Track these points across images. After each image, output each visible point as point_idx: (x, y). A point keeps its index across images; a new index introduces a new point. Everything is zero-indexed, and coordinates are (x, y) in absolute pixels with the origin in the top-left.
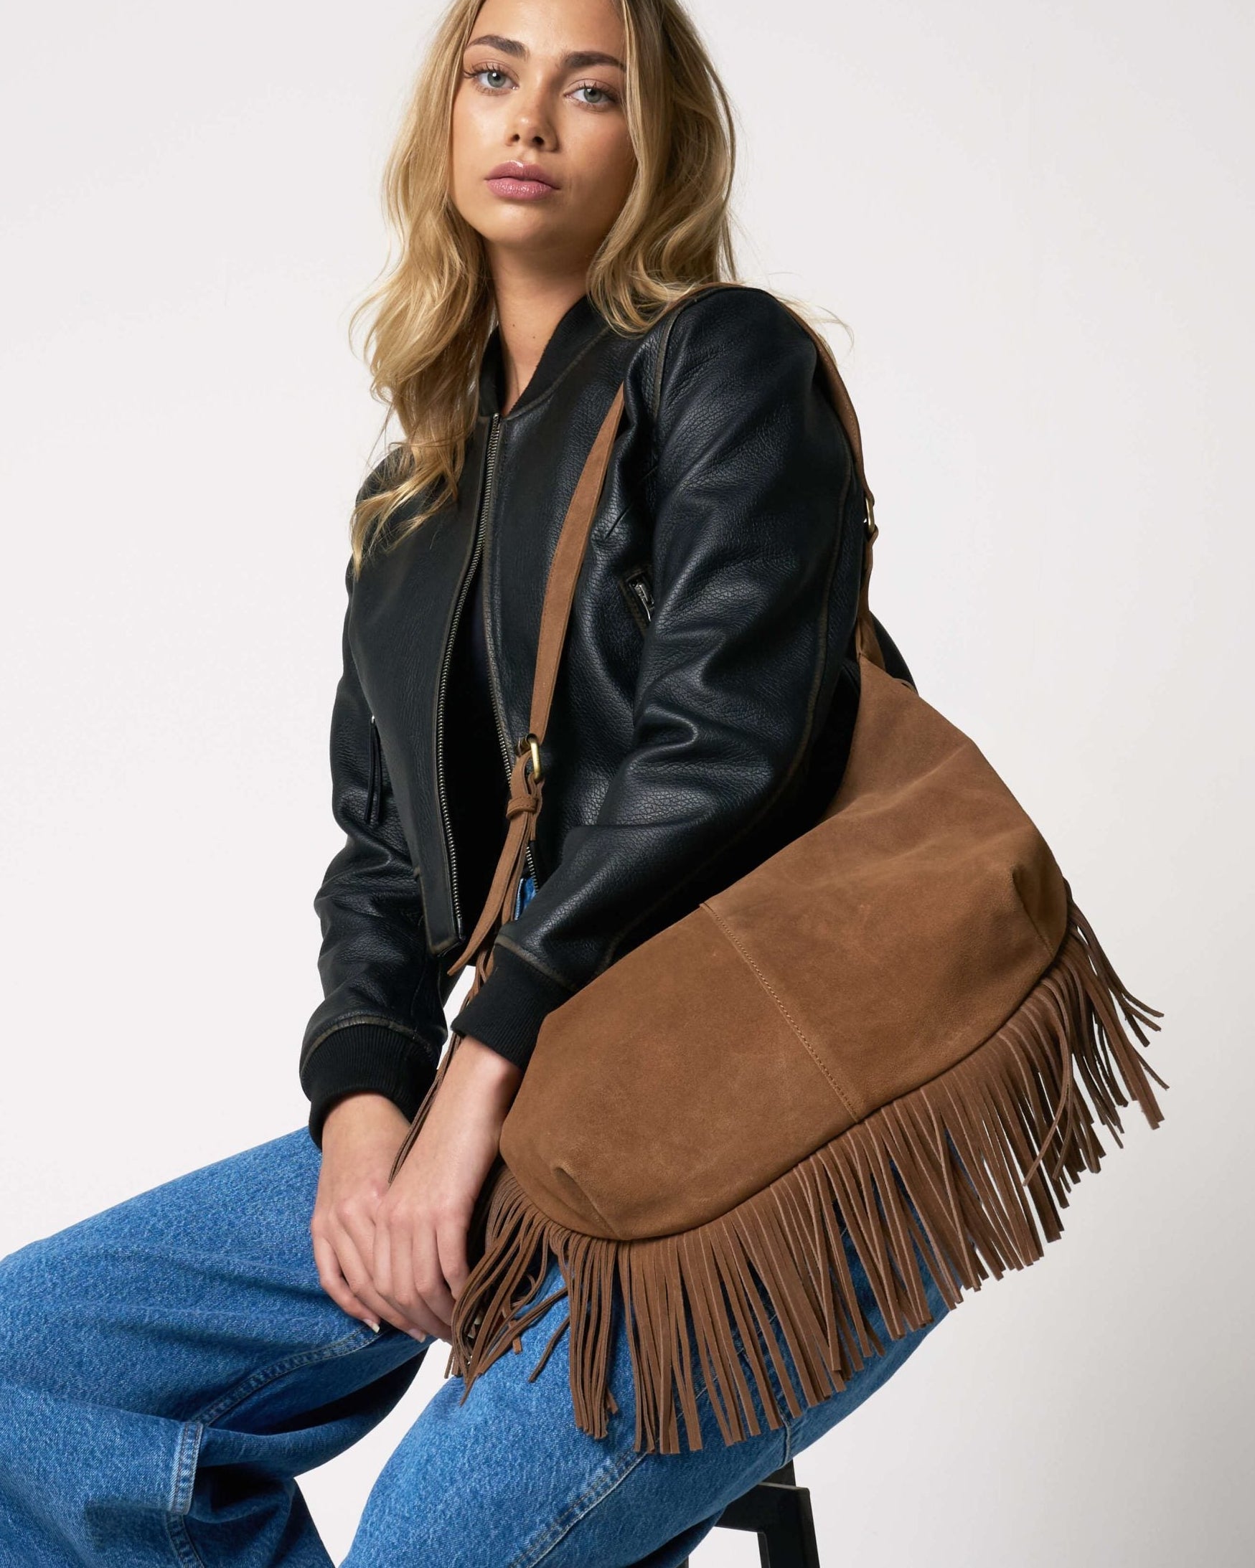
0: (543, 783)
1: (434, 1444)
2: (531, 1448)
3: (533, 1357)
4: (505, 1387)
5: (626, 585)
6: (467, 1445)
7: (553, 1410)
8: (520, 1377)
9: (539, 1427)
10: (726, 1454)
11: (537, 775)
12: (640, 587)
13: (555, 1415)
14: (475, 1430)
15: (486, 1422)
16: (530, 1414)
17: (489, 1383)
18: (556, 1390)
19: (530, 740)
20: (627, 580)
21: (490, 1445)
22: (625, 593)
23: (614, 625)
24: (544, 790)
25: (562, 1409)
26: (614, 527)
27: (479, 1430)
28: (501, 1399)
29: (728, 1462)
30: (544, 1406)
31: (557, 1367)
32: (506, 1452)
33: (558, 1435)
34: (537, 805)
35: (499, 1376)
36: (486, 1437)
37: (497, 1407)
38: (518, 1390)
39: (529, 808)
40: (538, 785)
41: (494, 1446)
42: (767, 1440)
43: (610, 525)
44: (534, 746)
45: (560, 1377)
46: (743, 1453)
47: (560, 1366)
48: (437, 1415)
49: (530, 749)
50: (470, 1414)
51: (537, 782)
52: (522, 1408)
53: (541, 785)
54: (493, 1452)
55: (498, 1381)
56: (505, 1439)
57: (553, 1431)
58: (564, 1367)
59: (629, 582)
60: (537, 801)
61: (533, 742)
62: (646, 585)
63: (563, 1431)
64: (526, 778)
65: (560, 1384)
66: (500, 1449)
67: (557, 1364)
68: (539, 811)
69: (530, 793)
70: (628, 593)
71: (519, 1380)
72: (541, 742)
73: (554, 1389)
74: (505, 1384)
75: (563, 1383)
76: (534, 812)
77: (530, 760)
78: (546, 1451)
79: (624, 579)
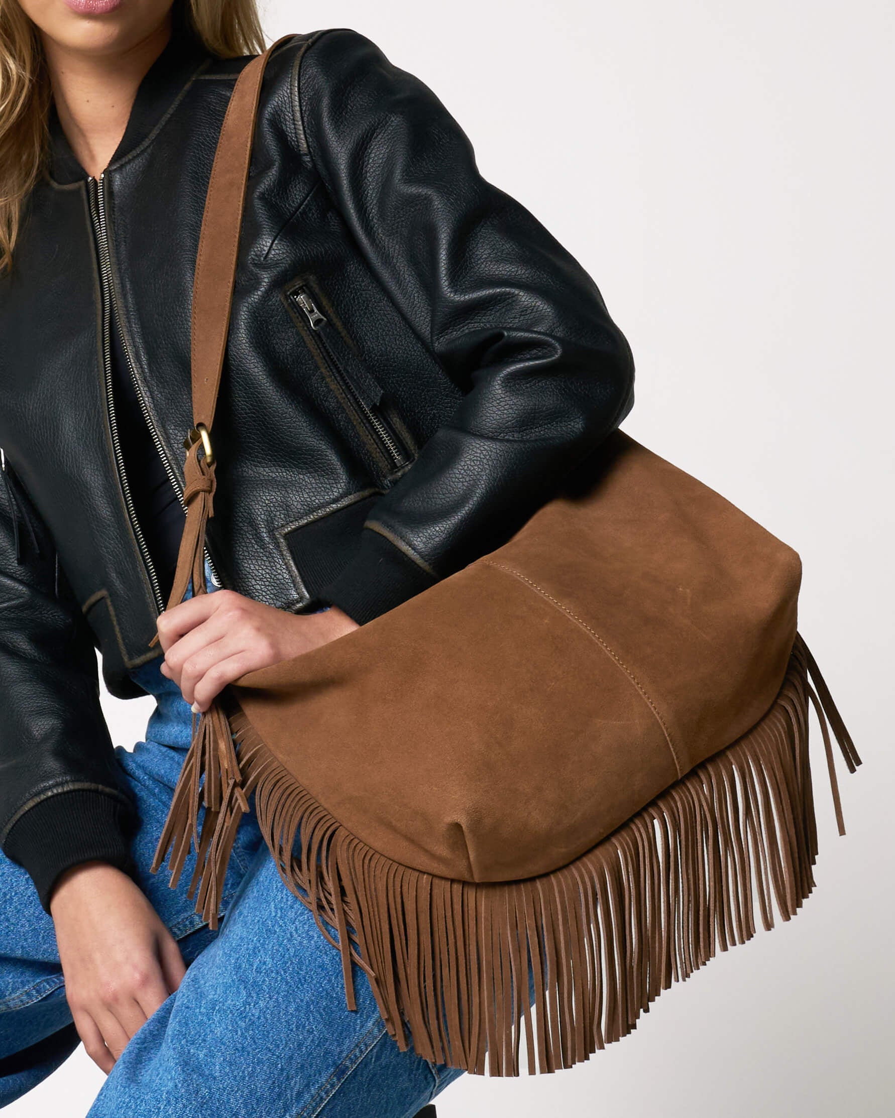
0: (215, 465)
1: (130, 1107)
2: (218, 1108)
3: (213, 1026)
4: (189, 1053)
5: (287, 297)
6: (160, 1108)
7: (235, 1073)
8: (202, 1044)
9: (224, 1089)
10: (385, 1105)
11: (209, 460)
12: (301, 298)
13: (238, 1078)
14: (167, 1093)
15: (176, 1086)
16: (215, 1078)
17: (174, 1049)
18: (237, 1055)
19: (200, 428)
20: (289, 293)
21: (181, 1105)
22: (286, 305)
23: (279, 335)
24: (216, 471)
25: (243, 1072)
26: (269, 250)
27: (171, 1093)
28: (186, 1064)
29: (386, 1112)
30: (227, 1070)
31: (237, 1034)
32: (196, 1112)
33: (242, 1096)
34: (212, 485)
35: (182, 1043)
36: (177, 1099)
37: (184, 1071)
38: (202, 1056)
39: (205, 488)
40: (211, 468)
41: (185, 1106)
42: (419, 1091)
43: (266, 249)
44: (204, 436)
45: (240, 1043)
46: (398, 1104)
47: (239, 1033)
48: (128, 1079)
49: (200, 436)
50: (160, 1079)
51: (209, 465)
52: (207, 1073)
53: (213, 468)
54: (184, 1112)
55: (182, 1047)
56: (194, 1100)
57: (237, 1092)
58: (242, 1034)
59: (290, 294)
60: (212, 482)
61: (202, 429)
62: (308, 295)
63: (246, 1091)
64: (199, 464)
65: (240, 1049)
66: (191, 1108)
67: (237, 1031)
68: (214, 490)
69: (203, 474)
70: (289, 305)
71: (202, 1047)
72: (210, 430)
73: (235, 1053)
74: (189, 1051)
75: (243, 1048)
76: (210, 492)
77: (202, 447)
78: (232, 1111)
79: (285, 292)
